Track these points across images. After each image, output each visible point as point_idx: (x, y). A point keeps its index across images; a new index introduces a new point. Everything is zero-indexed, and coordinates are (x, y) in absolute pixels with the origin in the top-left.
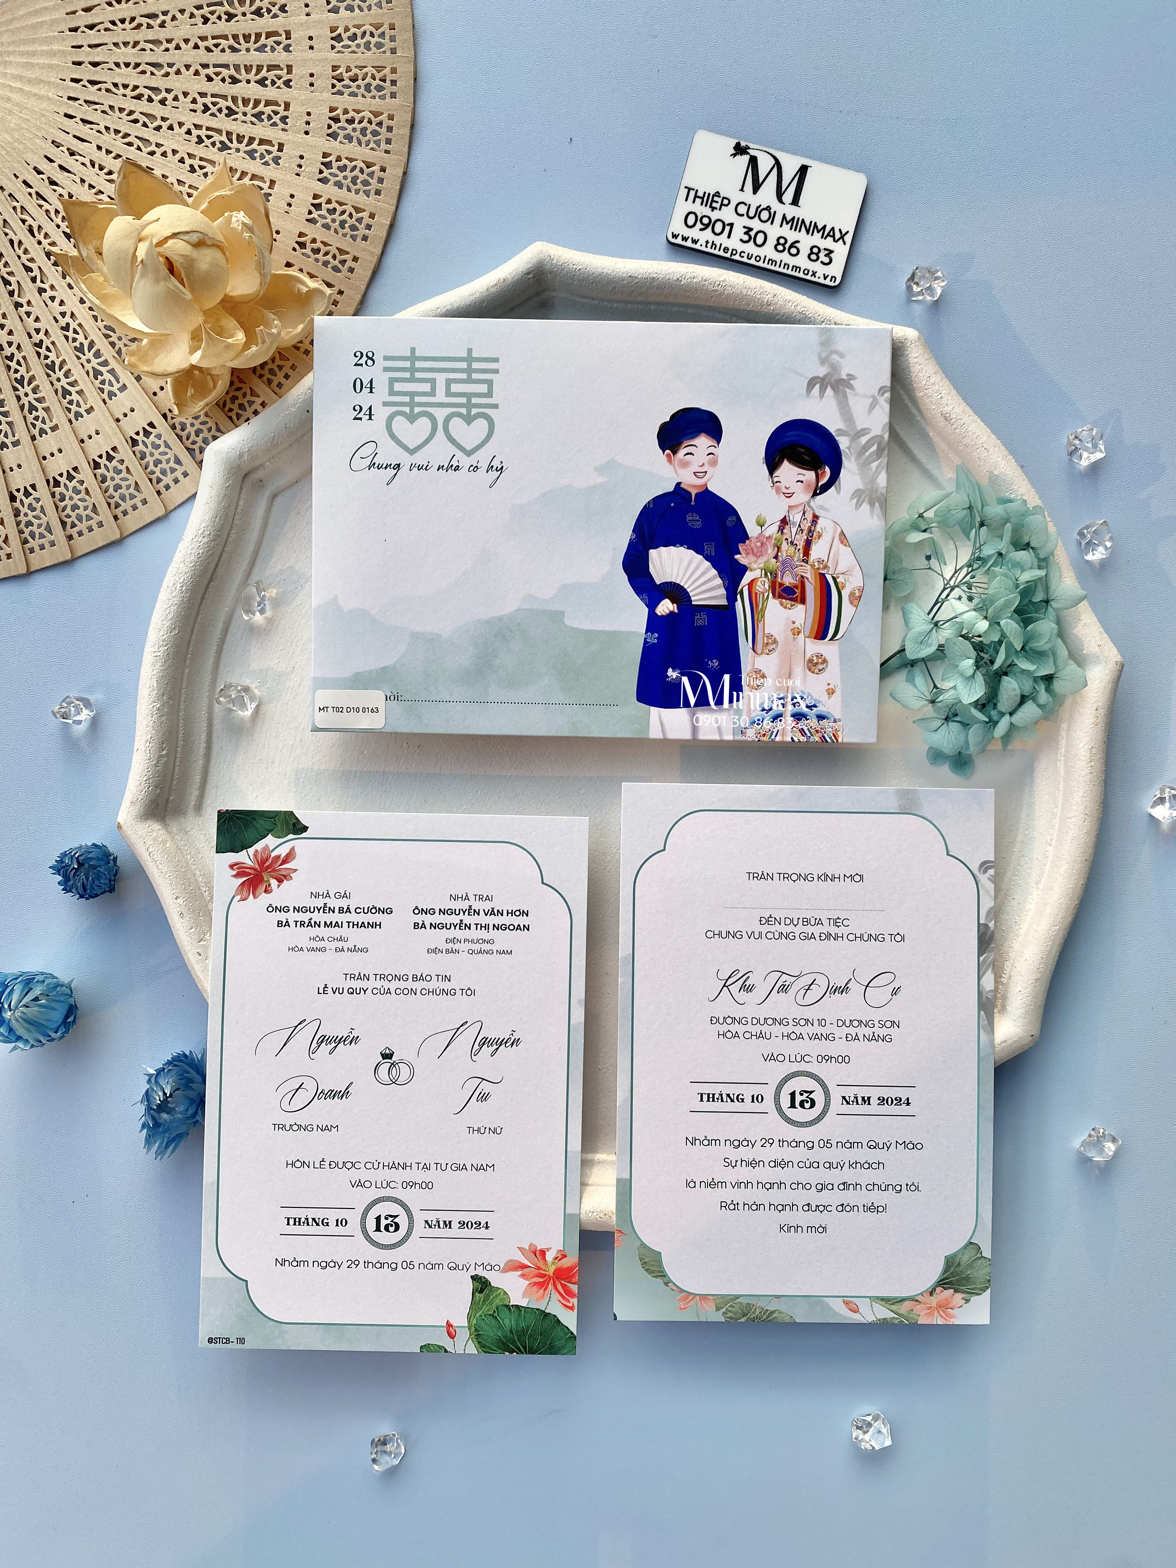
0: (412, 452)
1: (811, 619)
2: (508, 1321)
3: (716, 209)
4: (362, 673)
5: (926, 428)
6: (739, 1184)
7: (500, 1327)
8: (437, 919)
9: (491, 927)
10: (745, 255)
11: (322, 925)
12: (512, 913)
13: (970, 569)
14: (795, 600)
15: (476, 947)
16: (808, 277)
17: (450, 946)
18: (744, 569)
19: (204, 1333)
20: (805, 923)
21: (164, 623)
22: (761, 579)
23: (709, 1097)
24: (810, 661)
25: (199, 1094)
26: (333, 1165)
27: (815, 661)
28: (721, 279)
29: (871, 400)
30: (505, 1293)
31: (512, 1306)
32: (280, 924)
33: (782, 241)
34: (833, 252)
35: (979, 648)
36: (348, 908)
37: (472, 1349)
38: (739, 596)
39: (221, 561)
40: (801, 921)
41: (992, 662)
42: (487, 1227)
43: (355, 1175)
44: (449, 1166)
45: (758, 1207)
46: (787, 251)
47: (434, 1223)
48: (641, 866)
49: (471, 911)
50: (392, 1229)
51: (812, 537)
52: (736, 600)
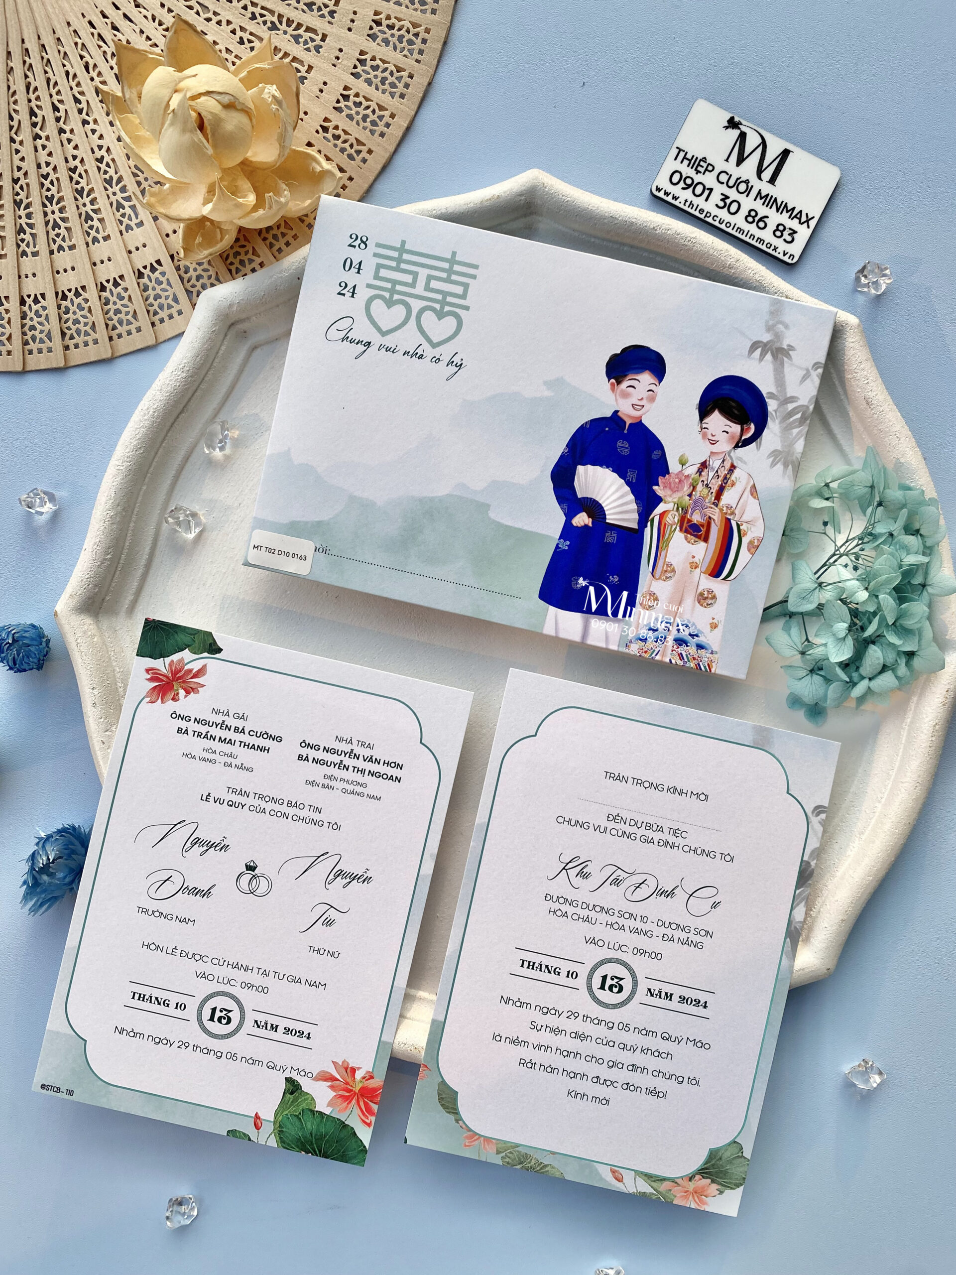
0: (384, 334)
1: (710, 557)
2: (310, 1125)
3: (700, 172)
4: (299, 522)
5: (848, 407)
6: (540, 1047)
7: (302, 1128)
8: (320, 755)
9: (367, 772)
10: (718, 220)
11: (217, 739)
12: (388, 764)
13: (860, 542)
14: (699, 537)
15: (350, 788)
16: (770, 251)
17: (327, 782)
18: (659, 500)
19: (38, 1080)
20: (648, 828)
21: (132, 441)
22: (672, 512)
23: (529, 965)
24: (701, 594)
25: (78, 865)
26: (184, 954)
27: (706, 596)
28: (693, 235)
29: (805, 372)
30: (313, 1099)
31: (317, 1111)
32: (179, 730)
33: (753, 213)
34: (796, 232)
35: (855, 613)
36: (243, 729)
37: (273, 1142)
38: (649, 524)
39: (195, 396)
40: (644, 825)
41: (863, 629)
42: (309, 1038)
43: (201, 967)
44: (286, 977)
45: (553, 1070)
46: (755, 223)
47: (263, 1024)
48: (512, 746)
49: (352, 754)
50: (224, 1021)
51: (726, 483)
52: (646, 527)
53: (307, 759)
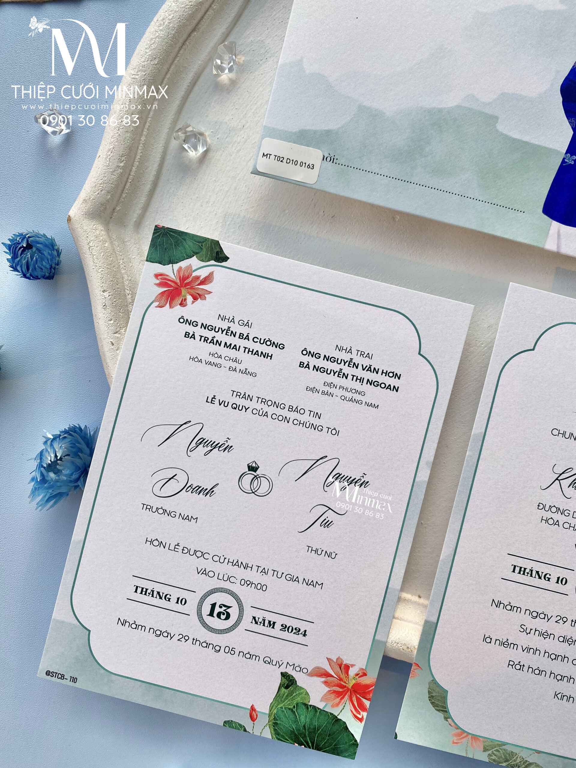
2: (304, 718)
6: (529, 649)
7: (296, 721)
8: (321, 363)
9: (365, 381)
11: (223, 344)
12: (386, 373)
15: (349, 395)
17: (327, 389)
19: (44, 665)
21: (147, 51)
23: (520, 570)
25: (85, 464)
26: (186, 551)
30: (307, 694)
31: (311, 706)
32: (187, 335)
36: (248, 336)
37: (268, 734)
39: (207, 15)
42: (305, 635)
43: (202, 564)
44: (284, 575)
45: (540, 672)
47: (260, 620)
48: (509, 360)
49: (351, 363)
50: (223, 617)
53: (308, 366)
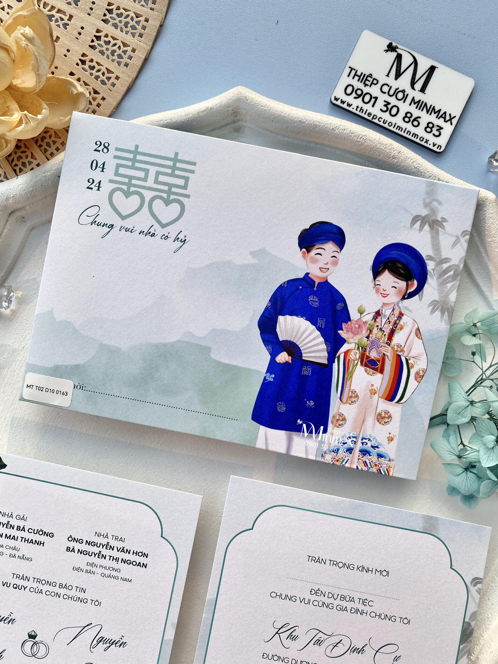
0: (123, 218)
1: (385, 385)
3: (368, 85)
4: (61, 366)
5: (488, 262)
8: (83, 547)
9: (120, 560)
10: (382, 120)
11: (4, 536)
12: (136, 553)
14: (376, 370)
15: (107, 572)
16: (422, 143)
17: (89, 568)
18: (343, 341)
20: (342, 599)
22: (354, 351)
24: (380, 415)
27: (383, 416)
28: (364, 134)
29: (456, 239)
33: (409, 115)
34: (442, 128)
36: (24, 528)
38: (336, 360)
40: (339, 597)
46: (411, 122)
48: (234, 538)
51: (396, 327)
52: (334, 362)
53: (73, 550)
